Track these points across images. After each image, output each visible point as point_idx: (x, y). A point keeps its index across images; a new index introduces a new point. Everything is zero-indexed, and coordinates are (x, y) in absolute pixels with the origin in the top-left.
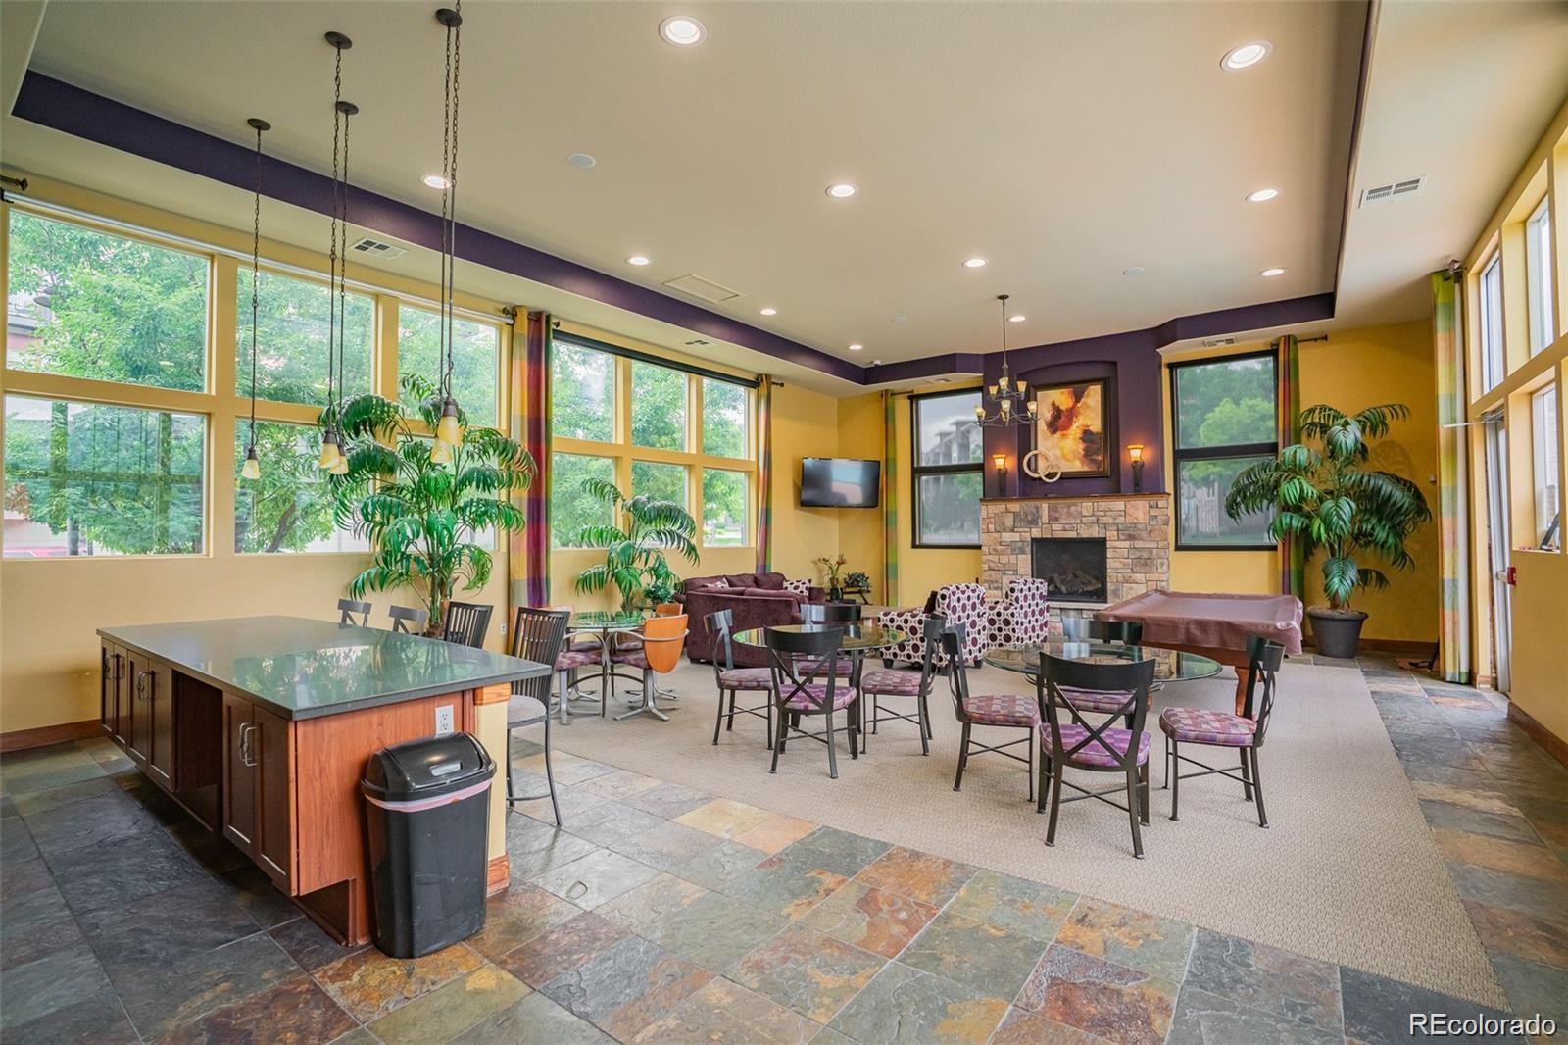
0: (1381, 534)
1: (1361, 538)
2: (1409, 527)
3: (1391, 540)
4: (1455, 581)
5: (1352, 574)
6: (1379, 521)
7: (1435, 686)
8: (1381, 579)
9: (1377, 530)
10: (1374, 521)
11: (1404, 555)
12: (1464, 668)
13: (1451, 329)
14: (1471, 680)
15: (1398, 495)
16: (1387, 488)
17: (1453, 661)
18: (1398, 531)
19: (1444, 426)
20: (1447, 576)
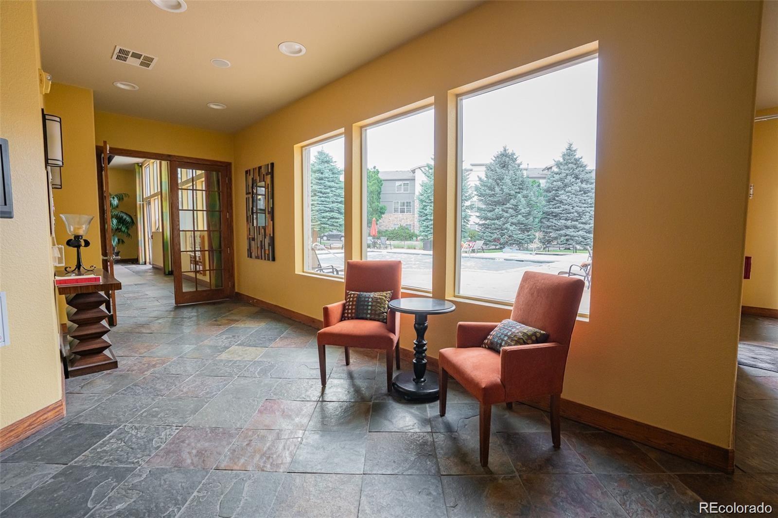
0: (123, 229)
1: (118, 230)
2: (130, 228)
3: (126, 230)
4: (141, 240)
5: (116, 240)
6: (123, 225)
7: (138, 265)
8: (123, 242)
9: (122, 228)
10: (121, 225)
11: (129, 235)
12: (144, 261)
13: (139, 178)
14: (145, 262)
15: (128, 218)
16: (125, 217)
17: (141, 260)
18: (127, 228)
19: (138, 203)
20: (140, 239)
